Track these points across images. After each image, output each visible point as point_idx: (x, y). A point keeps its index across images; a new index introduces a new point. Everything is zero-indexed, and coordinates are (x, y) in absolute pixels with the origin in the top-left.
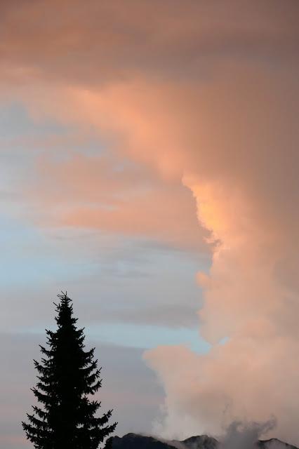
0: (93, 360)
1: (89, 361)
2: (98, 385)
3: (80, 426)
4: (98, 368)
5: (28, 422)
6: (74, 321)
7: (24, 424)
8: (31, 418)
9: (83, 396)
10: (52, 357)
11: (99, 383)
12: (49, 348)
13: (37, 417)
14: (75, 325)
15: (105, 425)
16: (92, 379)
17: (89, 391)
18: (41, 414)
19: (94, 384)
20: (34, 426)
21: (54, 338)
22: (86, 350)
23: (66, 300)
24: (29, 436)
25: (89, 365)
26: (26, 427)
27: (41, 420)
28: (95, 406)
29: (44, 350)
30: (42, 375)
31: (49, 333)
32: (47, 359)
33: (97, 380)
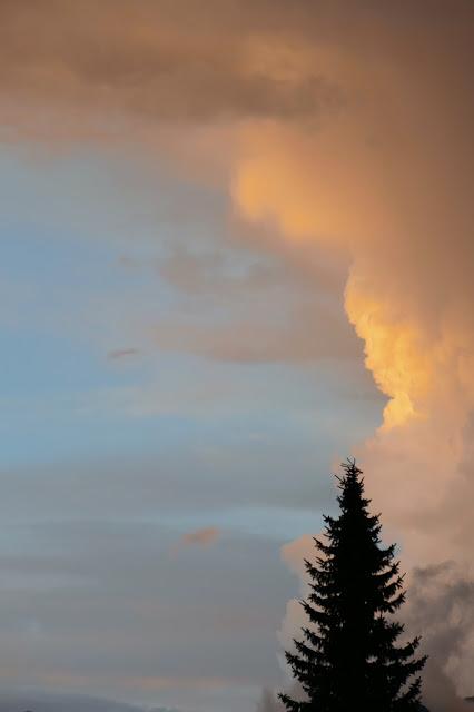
0: (393, 561)
1: (387, 563)
2: (401, 599)
3: (372, 660)
4: (400, 574)
5: (295, 652)
6: (365, 503)
7: (288, 655)
8: (300, 646)
9: (377, 615)
10: (332, 556)
11: (401, 596)
12: (328, 543)
13: (308, 644)
14: (367, 509)
15: (410, 660)
16: (392, 589)
17: (387, 607)
18: (315, 640)
19: (393, 598)
20: (305, 658)
21: (335, 528)
22: (382, 546)
23: (353, 472)
24: (296, 673)
25: (387, 569)
26: (292, 659)
27: (315, 649)
28: (396, 630)
29: (320, 545)
30: (316, 582)
31: (328, 520)
32: (325, 558)
33: (398, 592)
